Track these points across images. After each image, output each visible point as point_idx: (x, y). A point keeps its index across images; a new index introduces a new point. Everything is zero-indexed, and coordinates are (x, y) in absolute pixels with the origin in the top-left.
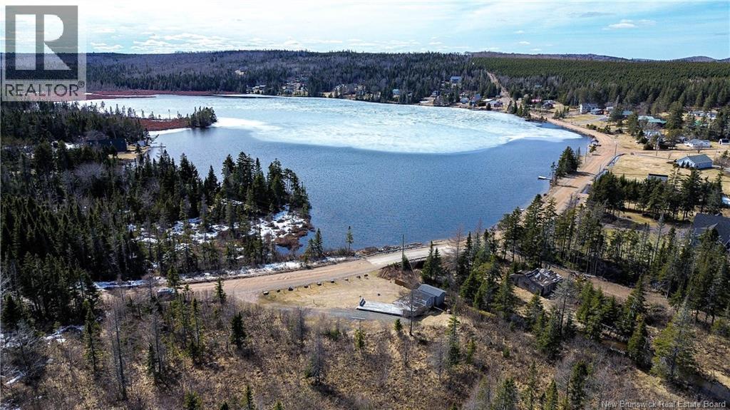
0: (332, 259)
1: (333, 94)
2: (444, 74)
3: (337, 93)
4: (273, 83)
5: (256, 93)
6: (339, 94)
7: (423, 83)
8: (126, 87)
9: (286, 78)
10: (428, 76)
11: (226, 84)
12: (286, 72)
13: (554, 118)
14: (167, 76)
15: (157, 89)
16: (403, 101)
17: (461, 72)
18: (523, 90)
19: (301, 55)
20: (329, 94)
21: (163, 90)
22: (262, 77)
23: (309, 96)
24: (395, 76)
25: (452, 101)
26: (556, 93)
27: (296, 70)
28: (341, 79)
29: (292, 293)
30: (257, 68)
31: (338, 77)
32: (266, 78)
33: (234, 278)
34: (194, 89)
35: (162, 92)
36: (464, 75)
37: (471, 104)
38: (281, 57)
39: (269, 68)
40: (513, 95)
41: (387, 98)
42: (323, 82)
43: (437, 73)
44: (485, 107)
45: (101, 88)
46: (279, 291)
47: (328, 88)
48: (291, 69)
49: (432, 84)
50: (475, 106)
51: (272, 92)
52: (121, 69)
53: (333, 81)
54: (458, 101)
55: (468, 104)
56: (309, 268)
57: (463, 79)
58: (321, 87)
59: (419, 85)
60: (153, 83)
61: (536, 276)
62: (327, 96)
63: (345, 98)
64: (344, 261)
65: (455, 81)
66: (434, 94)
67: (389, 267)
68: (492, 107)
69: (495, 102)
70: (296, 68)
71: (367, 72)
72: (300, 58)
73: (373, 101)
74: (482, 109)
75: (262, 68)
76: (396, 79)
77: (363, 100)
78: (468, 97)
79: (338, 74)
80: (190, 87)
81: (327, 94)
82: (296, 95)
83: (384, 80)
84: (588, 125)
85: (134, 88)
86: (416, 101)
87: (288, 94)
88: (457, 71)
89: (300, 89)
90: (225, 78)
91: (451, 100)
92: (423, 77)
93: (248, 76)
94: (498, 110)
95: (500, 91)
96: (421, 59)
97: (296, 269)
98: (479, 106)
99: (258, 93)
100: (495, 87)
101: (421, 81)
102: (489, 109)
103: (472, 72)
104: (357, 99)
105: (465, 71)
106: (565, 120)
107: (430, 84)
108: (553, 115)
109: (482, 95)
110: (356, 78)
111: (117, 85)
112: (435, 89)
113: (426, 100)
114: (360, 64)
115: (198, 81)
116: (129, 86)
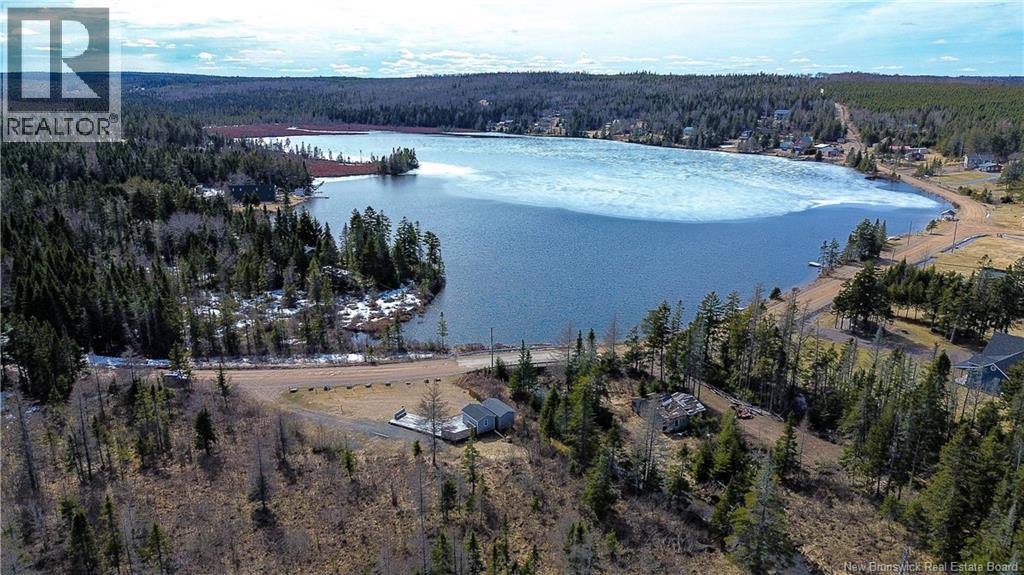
0: (412, 355)
1: (599, 133)
2: (766, 106)
3: (604, 131)
4: (524, 117)
5: (498, 131)
6: (607, 133)
7: (731, 119)
8: (340, 120)
9: (541, 109)
10: (740, 107)
11: (462, 119)
12: (542, 102)
13: (915, 176)
14: (393, 107)
15: (376, 124)
16: (694, 144)
17: (793, 103)
18: (882, 133)
19: (574, 79)
20: (594, 132)
21: (383, 124)
22: (510, 110)
23: (566, 136)
24: (691, 107)
25: (767, 145)
26: (935, 136)
27: (558, 99)
28: (615, 113)
29: (327, 394)
30: (507, 97)
31: (611, 109)
32: (516, 110)
33: (273, 368)
34: (421, 124)
35: (382, 127)
36: (797, 107)
37: (794, 151)
38: (547, 81)
39: (522, 96)
40: (865, 139)
41: (674, 139)
42: (589, 116)
43: (755, 104)
44: (813, 156)
45: (311, 121)
46: (311, 389)
47: (595, 125)
48: (550, 98)
49: (745, 120)
50: (800, 154)
51: (518, 130)
52: (341, 98)
53: (603, 114)
54: (777, 145)
55: (789, 151)
56: (373, 364)
57: (792, 114)
58: (585, 123)
59: (724, 123)
60: (372, 116)
61: (664, 404)
62: (591, 136)
63: (616, 139)
64: (426, 359)
65: (780, 116)
66: (745, 135)
67: (478, 372)
68: (825, 156)
69: (831, 149)
70: (557, 97)
71: (654, 102)
72: (571, 82)
73: (652, 143)
74: (809, 159)
75: (513, 96)
76: (693, 112)
77: (638, 142)
78: (794, 141)
79: (612, 106)
80: (417, 122)
81: (591, 133)
82: (549, 134)
83: (675, 114)
84: (961, 188)
85: (349, 123)
86: (713, 145)
87: (539, 132)
88: (787, 101)
89: (557, 126)
90: (464, 111)
91: (765, 144)
92: (733, 109)
93: (493, 108)
94: (832, 162)
95: (846, 132)
96: (742, 84)
97: (356, 364)
98: (806, 154)
99: (501, 131)
100: (840, 125)
101: (728, 116)
102: (819, 159)
103: (810, 103)
104: (630, 141)
105: (800, 102)
106: (932, 179)
107: (741, 121)
108: (915, 170)
109: (815, 138)
110: (637, 110)
111: (331, 118)
112: (748, 128)
113: (730, 144)
114: (649, 92)
115: (428, 115)
116: (344, 120)
